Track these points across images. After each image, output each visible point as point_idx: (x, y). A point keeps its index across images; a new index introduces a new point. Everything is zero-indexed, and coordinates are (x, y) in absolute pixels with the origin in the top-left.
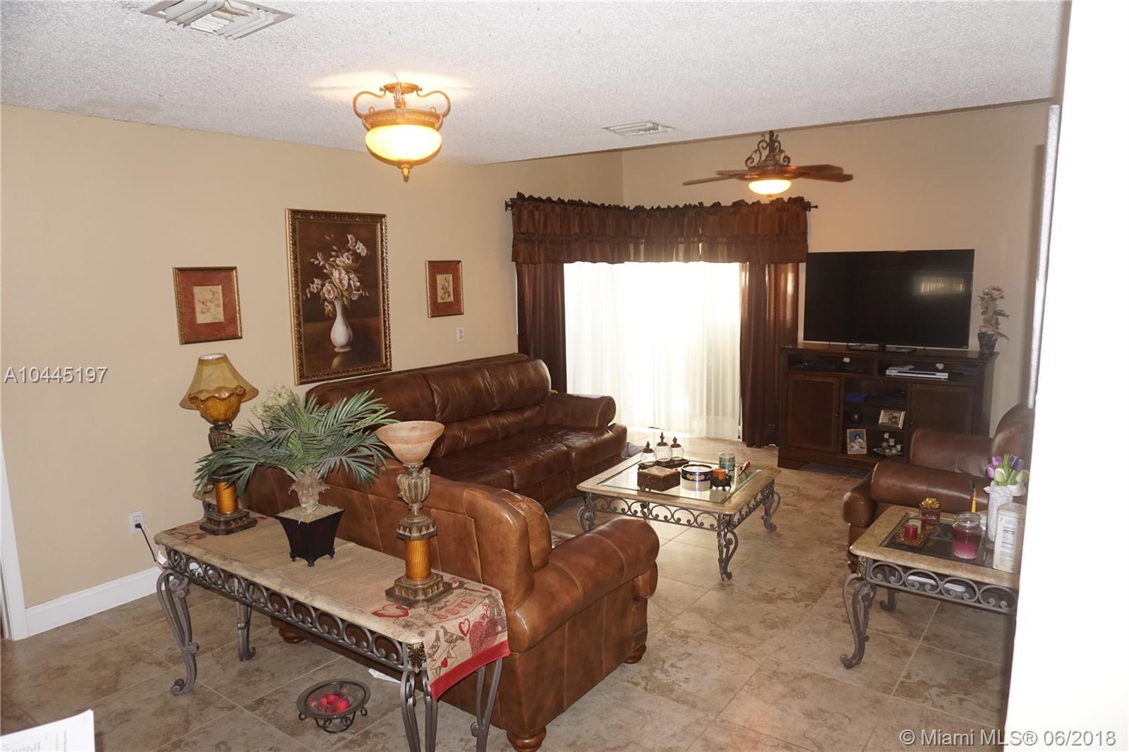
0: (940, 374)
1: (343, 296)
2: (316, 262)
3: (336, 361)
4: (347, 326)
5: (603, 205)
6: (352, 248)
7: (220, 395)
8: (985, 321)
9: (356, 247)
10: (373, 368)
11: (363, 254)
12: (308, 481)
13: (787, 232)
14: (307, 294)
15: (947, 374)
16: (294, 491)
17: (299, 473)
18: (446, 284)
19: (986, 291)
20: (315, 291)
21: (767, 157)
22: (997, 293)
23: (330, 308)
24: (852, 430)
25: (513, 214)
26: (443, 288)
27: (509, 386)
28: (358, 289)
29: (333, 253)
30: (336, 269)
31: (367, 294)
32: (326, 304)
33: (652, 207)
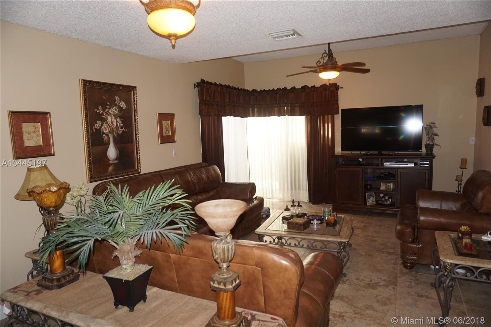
0: (410, 164)
1: (113, 131)
2: (98, 111)
3: (110, 168)
4: (116, 148)
5: (238, 88)
6: (118, 104)
7: (50, 188)
8: (429, 138)
9: (120, 104)
10: (130, 172)
11: (124, 108)
12: (127, 248)
13: (328, 99)
14: (93, 130)
15: (414, 164)
16: (116, 256)
17: (121, 243)
18: (167, 126)
19: (428, 124)
20: (98, 128)
21: (327, 60)
22: (433, 125)
23: (106, 138)
24: (368, 193)
25: (198, 91)
26: (165, 128)
27: (203, 180)
28: (122, 128)
29: (108, 107)
30: (109, 116)
31: (127, 130)
32: (104, 135)
33: (261, 90)
